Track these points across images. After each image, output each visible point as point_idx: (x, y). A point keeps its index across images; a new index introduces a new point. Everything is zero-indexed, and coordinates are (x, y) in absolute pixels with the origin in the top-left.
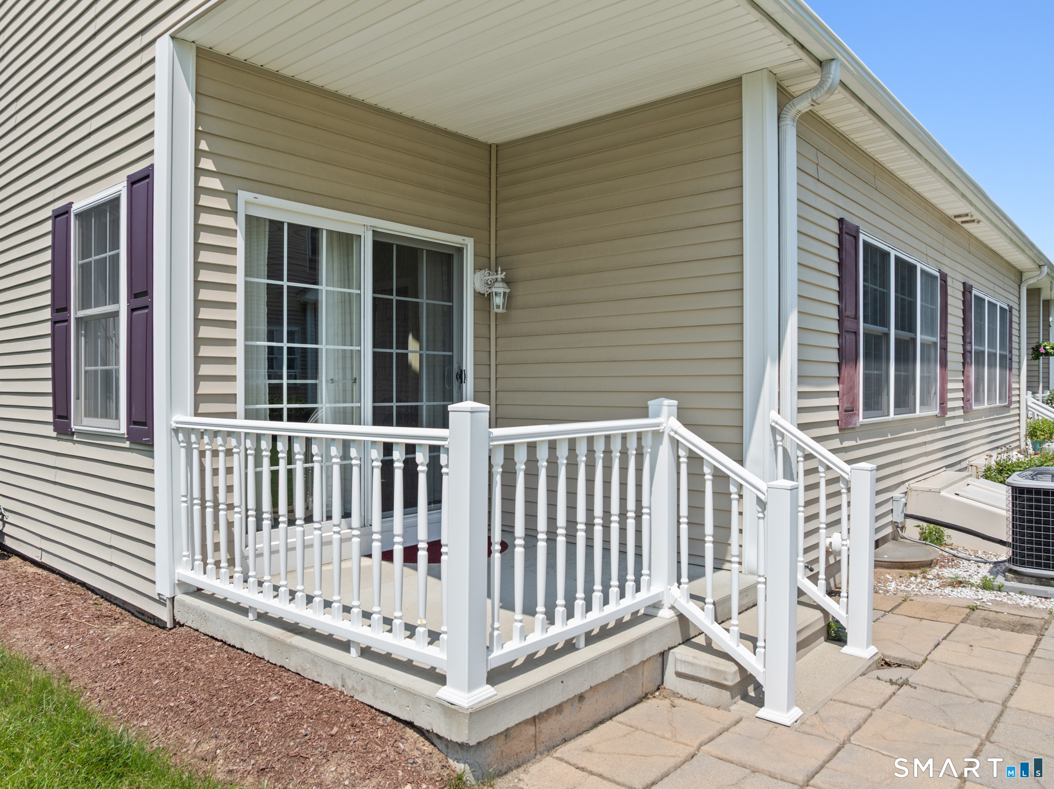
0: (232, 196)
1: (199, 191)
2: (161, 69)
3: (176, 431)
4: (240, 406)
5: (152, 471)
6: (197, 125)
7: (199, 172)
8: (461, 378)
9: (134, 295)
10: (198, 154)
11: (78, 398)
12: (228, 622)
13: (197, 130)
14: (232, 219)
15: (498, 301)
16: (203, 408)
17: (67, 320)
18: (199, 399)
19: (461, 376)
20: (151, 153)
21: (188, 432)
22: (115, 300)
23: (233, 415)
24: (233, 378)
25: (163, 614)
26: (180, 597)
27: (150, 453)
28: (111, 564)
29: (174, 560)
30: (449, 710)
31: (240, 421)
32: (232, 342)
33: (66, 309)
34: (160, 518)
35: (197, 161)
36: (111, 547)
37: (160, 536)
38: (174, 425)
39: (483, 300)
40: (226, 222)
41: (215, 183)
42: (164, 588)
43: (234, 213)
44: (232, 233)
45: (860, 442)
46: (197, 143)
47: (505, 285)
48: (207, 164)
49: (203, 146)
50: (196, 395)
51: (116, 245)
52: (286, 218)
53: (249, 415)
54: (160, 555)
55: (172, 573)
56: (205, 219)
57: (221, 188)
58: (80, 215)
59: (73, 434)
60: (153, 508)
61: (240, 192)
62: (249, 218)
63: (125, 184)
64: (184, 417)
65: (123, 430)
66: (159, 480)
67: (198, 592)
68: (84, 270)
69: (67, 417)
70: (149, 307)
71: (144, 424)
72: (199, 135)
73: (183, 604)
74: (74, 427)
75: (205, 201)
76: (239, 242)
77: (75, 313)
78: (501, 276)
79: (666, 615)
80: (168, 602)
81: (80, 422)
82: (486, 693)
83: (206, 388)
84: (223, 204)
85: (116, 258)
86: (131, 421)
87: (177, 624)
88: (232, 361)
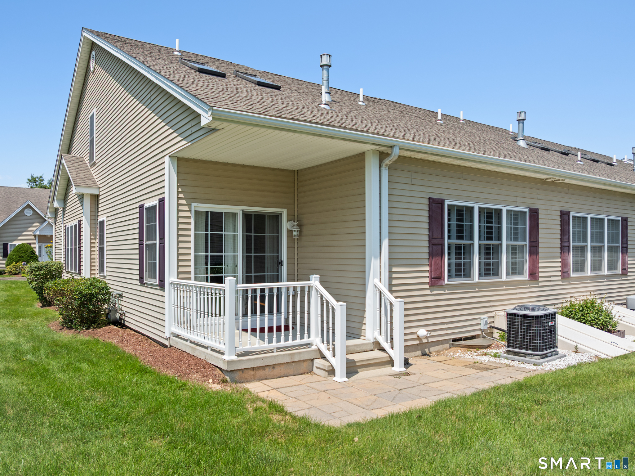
0: (189, 205)
1: (178, 205)
2: (166, 165)
3: (171, 283)
4: (192, 276)
5: (164, 296)
6: (177, 184)
7: (178, 199)
8: (281, 264)
9: (160, 239)
10: (178, 193)
11: (146, 272)
12: (183, 343)
13: (177, 185)
14: (189, 213)
15: (295, 233)
16: (180, 276)
17: (143, 244)
18: (178, 273)
19: (281, 263)
20: (164, 193)
21: (174, 284)
22: (156, 240)
23: (189, 279)
24: (190, 266)
25: (167, 343)
26: (172, 337)
27: (164, 291)
28: (155, 328)
29: (170, 325)
30: (224, 361)
31: (192, 282)
32: (190, 254)
33: (143, 240)
34: (166, 312)
35: (178, 195)
36: (155, 322)
37: (166, 318)
38: (171, 282)
39: (290, 232)
40: (188, 214)
41: (184, 202)
42: (167, 335)
43: (190, 211)
44: (190, 217)
45: (447, 292)
46: (178, 189)
47: (298, 227)
48: (181, 196)
49: (180, 190)
50: (178, 272)
51: (156, 222)
52: (209, 210)
53: (196, 279)
54: (166, 324)
55: (170, 329)
56: (181, 214)
57: (186, 203)
58: (146, 209)
59: (145, 284)
60: (165, 309)
61: (192, 204)
62: (196, 212)
63: (158, 201)
64: (174, 279)
65: (158, 283)
66: (166, 299)
67: (178, 336)
68: (148, 227)
69: (143, 278)
70: (164, 243)
71: (162, 281)
72: (178, 186)
73: (172, 339)
74: (145, 282)
75: (181, 208)
76: (192, 221)
77: (145, 242)
78: (296, 224)
79: (314, 347)
80: (168, 339)
81: (148, 280)
82: (235, 358)
83: (181, 270)
84: (186, 208)
85: (156, 225)
86: (160, 280)
87: (171, 346)
88: (190, 260)
